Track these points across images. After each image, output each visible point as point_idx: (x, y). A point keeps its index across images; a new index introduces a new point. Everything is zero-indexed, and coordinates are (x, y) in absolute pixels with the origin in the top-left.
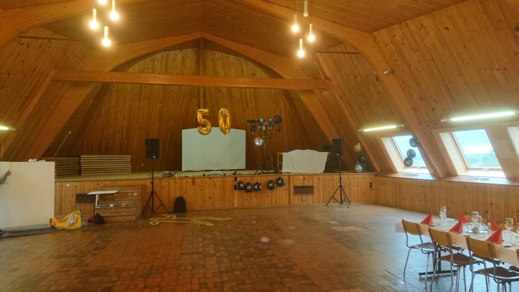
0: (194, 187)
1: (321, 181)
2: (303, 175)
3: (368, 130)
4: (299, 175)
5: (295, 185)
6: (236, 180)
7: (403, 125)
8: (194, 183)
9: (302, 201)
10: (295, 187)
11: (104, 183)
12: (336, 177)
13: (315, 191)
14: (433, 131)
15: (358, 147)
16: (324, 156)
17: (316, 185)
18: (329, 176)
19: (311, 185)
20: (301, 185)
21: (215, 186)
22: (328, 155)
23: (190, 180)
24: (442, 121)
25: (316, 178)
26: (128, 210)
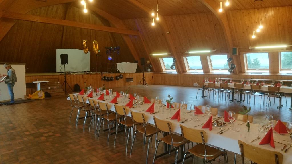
0: (83, 79)
1: (136, 76)
2: (129, 73)
3: (154, 55)
4: (128, 73)
5: (126, 78)
6: (102, 76)
7: (170, 54)
8: (83, 77)
9: (129, 84)
10: (127, 79)
11: (36, 77)
12: (142, 74)
13: (134, 80)
14: (181, 56)
15: (149, 62)
16: (136, 65)
17: (134, 78)
18: (138, 74)
19: (132, 77)
20: (129, 78)
21: (93, 78)
22: (138, 65)
23: (81, 76)
24: (186, 53)
25: (134, 75)
26: (58, 90)
